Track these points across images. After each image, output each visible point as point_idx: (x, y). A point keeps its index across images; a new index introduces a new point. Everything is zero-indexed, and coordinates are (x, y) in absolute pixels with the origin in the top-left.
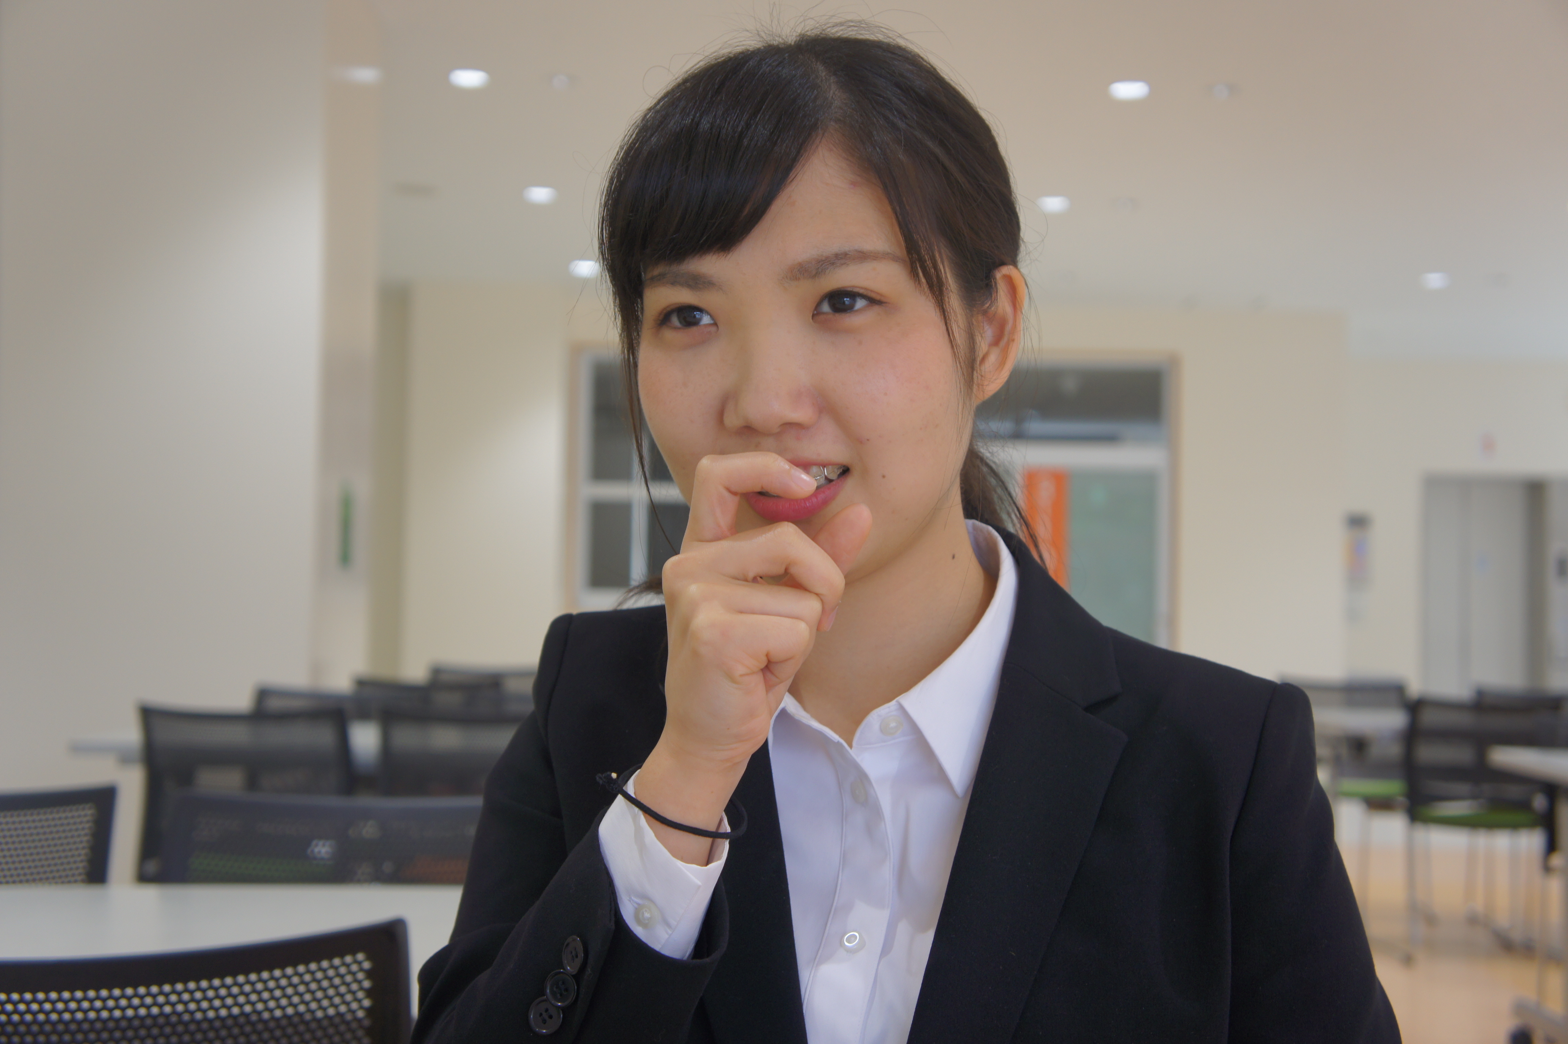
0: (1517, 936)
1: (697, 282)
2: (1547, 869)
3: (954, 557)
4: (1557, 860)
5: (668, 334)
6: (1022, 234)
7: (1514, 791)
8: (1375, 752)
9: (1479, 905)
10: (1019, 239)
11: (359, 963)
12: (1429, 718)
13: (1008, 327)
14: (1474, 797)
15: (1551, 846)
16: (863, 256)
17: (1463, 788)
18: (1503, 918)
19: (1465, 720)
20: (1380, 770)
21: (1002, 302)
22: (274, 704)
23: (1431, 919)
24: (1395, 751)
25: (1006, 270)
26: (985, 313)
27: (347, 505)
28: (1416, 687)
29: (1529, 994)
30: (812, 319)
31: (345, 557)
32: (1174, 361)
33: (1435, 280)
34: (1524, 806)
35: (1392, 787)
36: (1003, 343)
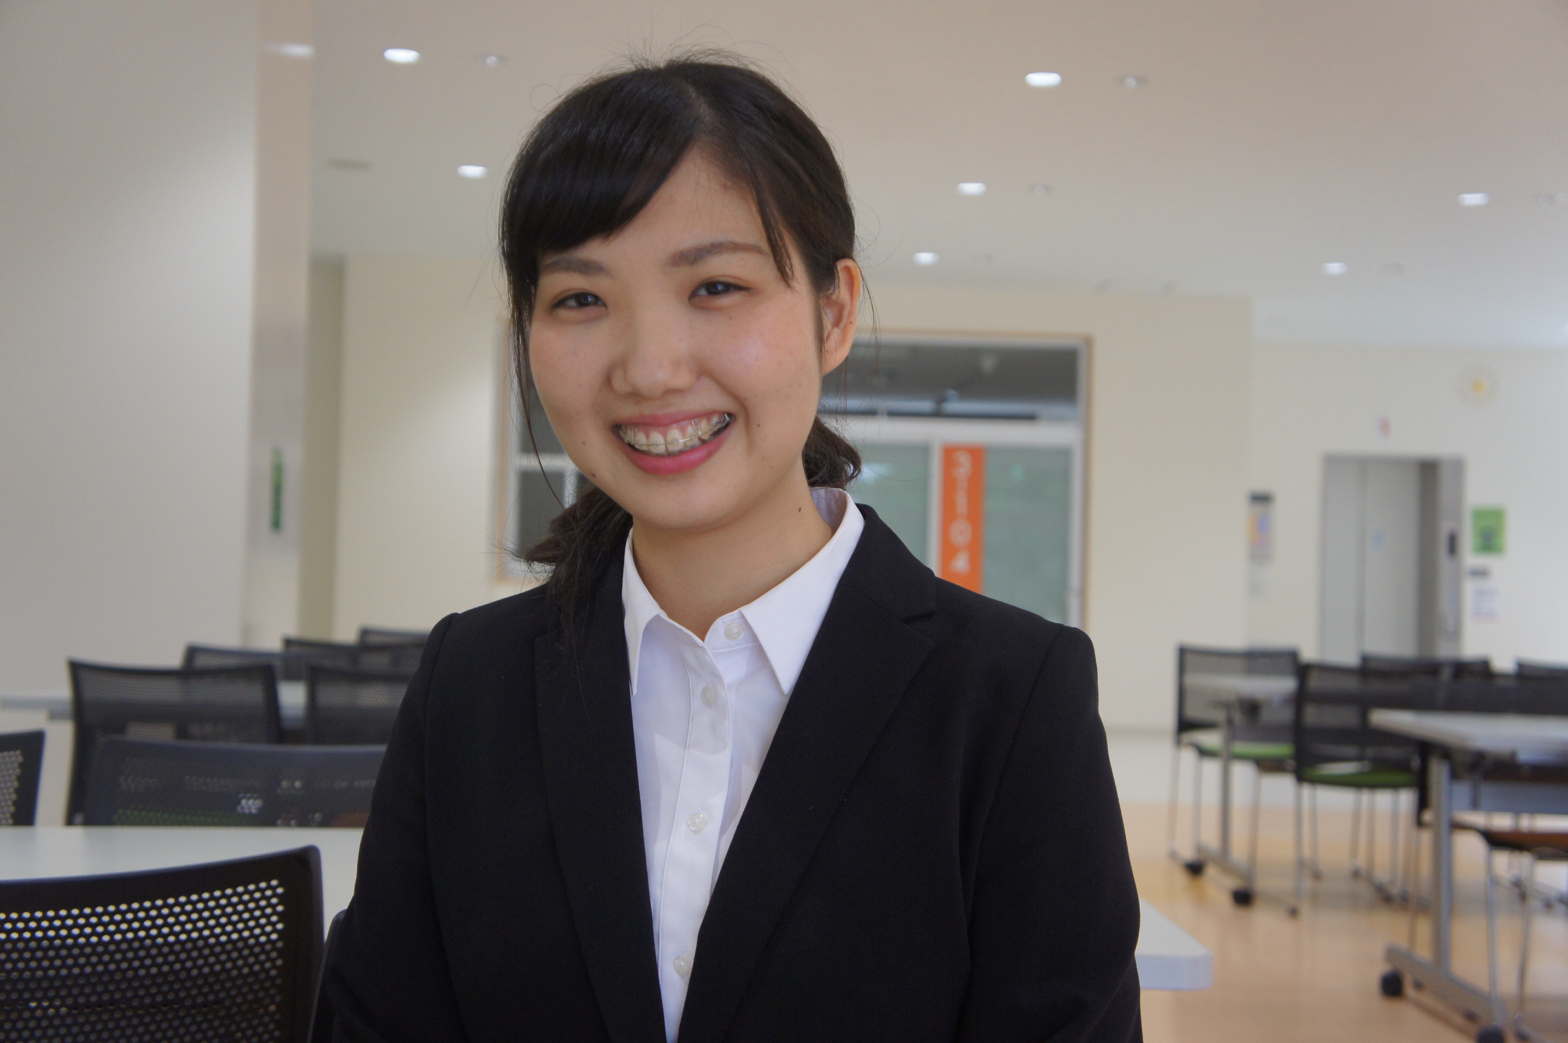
0: (1395, 890)
1: (588, 268)
2: (1420, 823)
3: (800, 510)
4: (1428, 816)
5: (563, 313)
6: (856, 232)
7: (1393, 752)
8: (1267, 716)
9: (1361, 862)
10: (854, 236)
11: (274, 888)
12: (1315, 682)
13: (846, 313)
14: (1359, 759)
15: (1423, 803)
16: (735, 247)
17: (1350, 750)
18: (1382, 874)
19: (1351, 684)
20: (1269, 734)
21: (842, 292)
22: (202, 662)
23: (1317, 876)
24: (1286, 715)
25: (848, 263)
26: (828, 298)
27: (278, 470)
28: (1309, 653)
29: (1402, 942)
30: (689, 301)
31: (276, 523)
32: (1089, 342)
33: (1335, 268)
34: (1401, 766)
35: (1281, 750)
36: (842, 325)
